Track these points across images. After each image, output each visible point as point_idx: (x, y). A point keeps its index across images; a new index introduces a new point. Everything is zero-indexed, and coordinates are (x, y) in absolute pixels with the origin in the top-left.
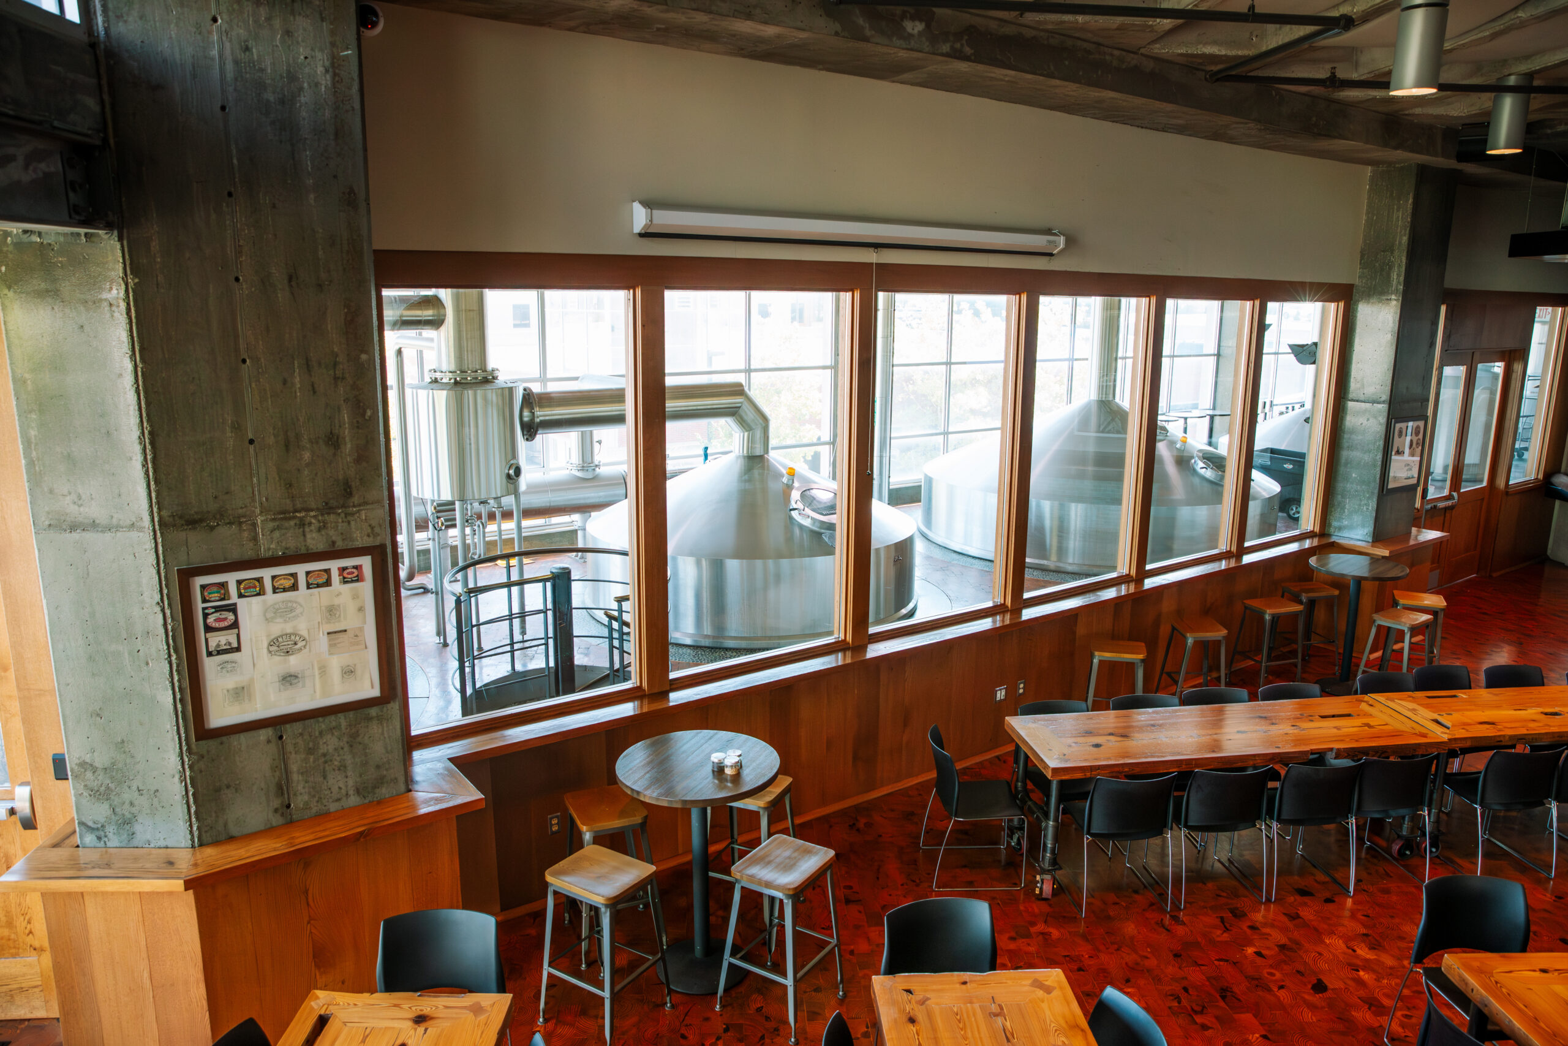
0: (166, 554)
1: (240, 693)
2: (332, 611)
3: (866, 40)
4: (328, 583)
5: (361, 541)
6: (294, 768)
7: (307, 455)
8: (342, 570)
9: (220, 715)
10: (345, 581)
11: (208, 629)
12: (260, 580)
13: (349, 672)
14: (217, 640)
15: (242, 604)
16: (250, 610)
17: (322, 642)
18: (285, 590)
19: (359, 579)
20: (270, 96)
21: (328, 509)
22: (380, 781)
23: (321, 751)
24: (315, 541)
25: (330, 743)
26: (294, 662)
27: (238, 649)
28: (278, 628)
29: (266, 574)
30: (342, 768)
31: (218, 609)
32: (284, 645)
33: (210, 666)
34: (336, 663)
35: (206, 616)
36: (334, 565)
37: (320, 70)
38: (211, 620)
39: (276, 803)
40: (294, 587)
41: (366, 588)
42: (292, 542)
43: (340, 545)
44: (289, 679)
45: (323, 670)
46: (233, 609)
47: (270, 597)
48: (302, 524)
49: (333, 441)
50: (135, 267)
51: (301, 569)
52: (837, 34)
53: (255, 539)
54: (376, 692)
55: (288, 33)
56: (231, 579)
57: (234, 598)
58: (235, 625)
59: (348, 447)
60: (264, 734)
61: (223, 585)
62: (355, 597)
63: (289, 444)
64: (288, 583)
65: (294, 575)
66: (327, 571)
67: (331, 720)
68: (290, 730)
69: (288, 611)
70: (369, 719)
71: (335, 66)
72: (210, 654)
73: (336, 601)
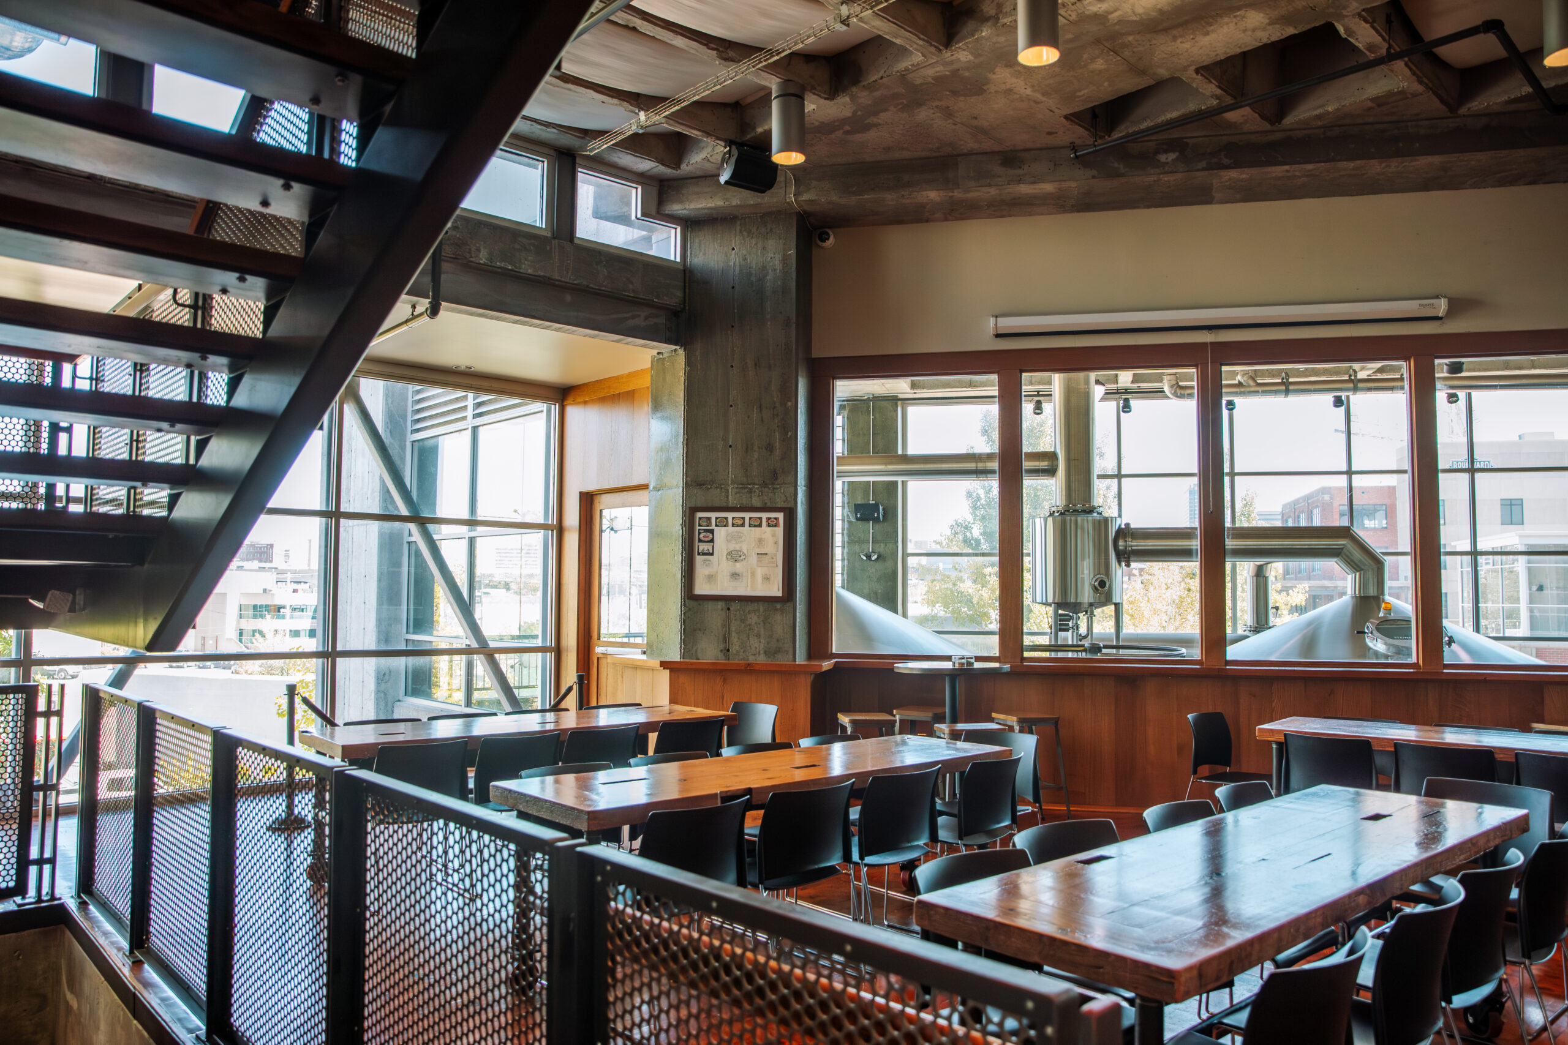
0: (686, 497)
1: (711, 578)
2: (760, 541)
3: (1122, 175)
4: (760, 525)
5: (781, 504)
6: (733, 628)
7: (756, 455)
8: (768, 519)
9: (702, 588)
10: (769, 526)
11: (700, 541)
12: (726, 518)
13: (766, 578)
14: (704, 547)
15: (717, 529)
16: (720, 533)
17: (754, 559)
18: (738, 526)
19: (776, 525)
20: (754, 279)
21: (764, 485)
22: (778, 651)
23: (748, 623)
24: (756, 502)
25: (753, 619)
26: (739, 567)
27: (712, 554)
28: (732, 546)
29: (730, 515)
30: (758, 636)
31: (706, 531)
32: (734, 556)
33: (699, 559)
34: (760, 572)
35: (699, 533)
36: (764, 516)
37: (777, 262)
38: (701, 536)
39: (722, 646)
40: (743, 525)
41: (780, 531)
42: (745, 502)
43: (769, 505)
44: (735, 576)
45: (753, 574)
46: (712, 532)
47: (730, 529)
48: (751, 491)
49: (770, 448)
50: (689, 362)
51: (747, 515)
52: (1094, 177)
53: (727, 497)
54: (780, 594)
55: (764, 248)
56: (713, 515)
57: (713, 527)
58: (712, 541)
59: (778, 453)
60: (720, 605)
61: (709, 519)
62: (774, 535)
63: (748, 449)
64: (740, 522)
65: (743, 518)
66: (760, 519)
67: (755, 605)
68: (735, 606)
69: (738, 538)
70: (777, 610)
71: (785, 259)
72: (699, 554)
73: (763, 536)
